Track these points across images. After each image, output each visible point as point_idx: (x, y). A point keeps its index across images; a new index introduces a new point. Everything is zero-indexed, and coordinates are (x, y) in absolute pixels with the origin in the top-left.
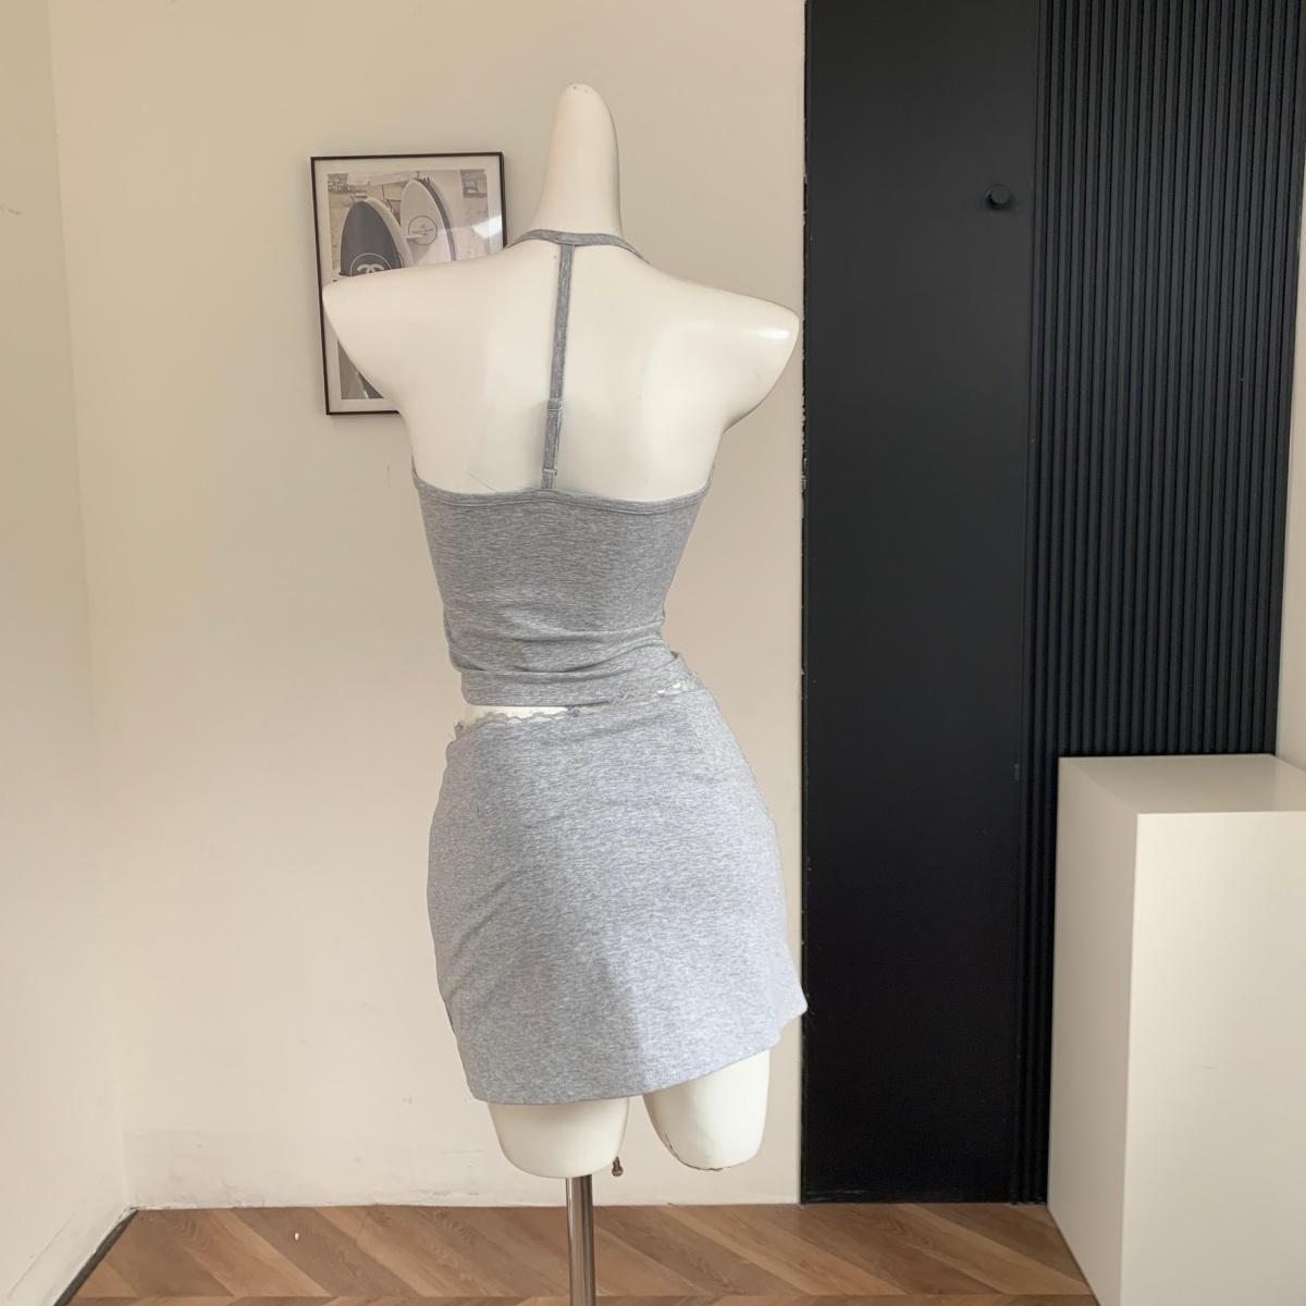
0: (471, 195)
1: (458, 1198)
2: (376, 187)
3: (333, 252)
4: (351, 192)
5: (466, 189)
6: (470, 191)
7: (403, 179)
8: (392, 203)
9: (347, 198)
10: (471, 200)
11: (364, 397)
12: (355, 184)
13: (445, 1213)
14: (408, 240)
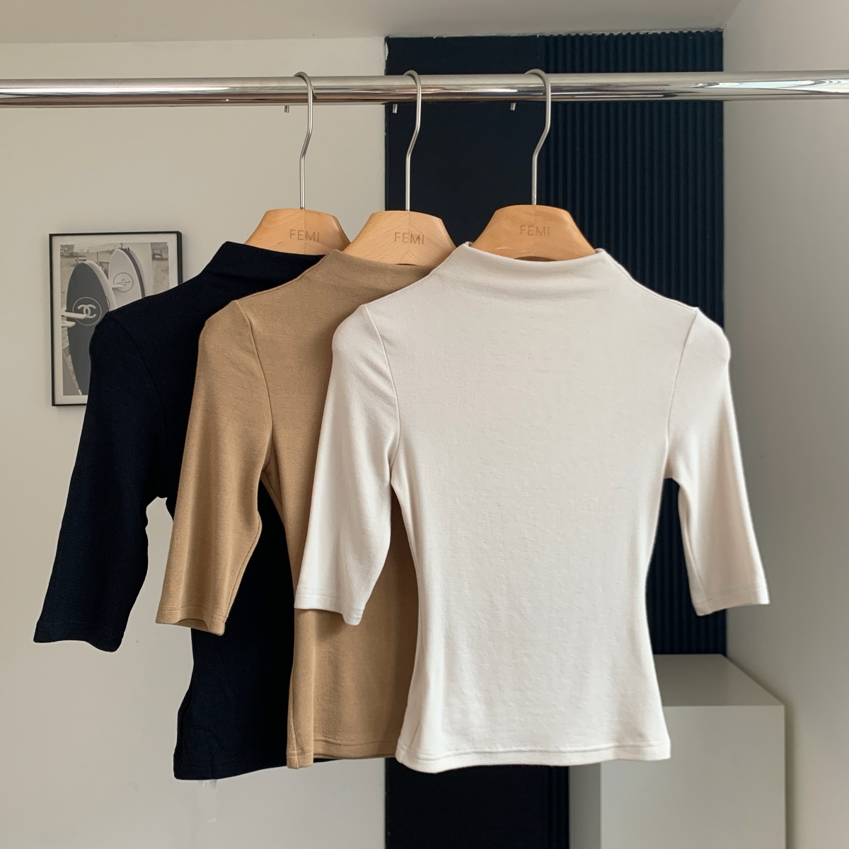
0: (158, 259)
2: (93, 253)
3: (62, 297)
4: (76, 257)
5: (154, 255)
6: (156, 257)
7: (111, 249)
8: (104, 265)
9: (73, 261)
10: (156, 262)
11: (79, 394)
12: (79, 252)
14: (113, 289)
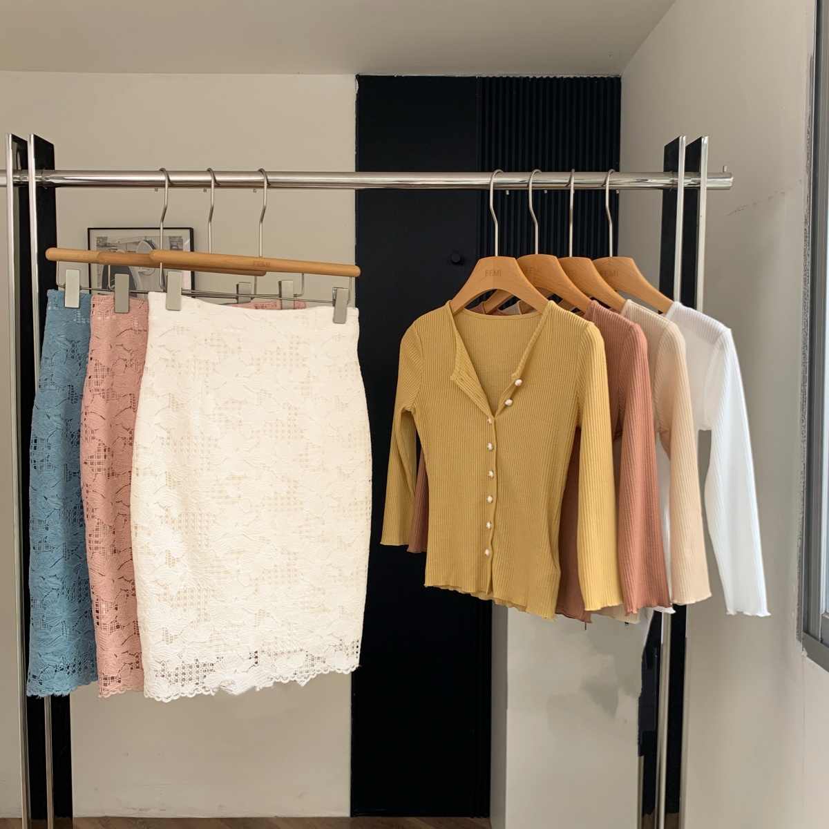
0: (174, 249)
1: (153, 813)
2: (123, 244)
3: (98, 278)
4: (109, 246)
5: (171, 246)
7: (137, 241)
12: (111, 242)
13: (144, 821)
